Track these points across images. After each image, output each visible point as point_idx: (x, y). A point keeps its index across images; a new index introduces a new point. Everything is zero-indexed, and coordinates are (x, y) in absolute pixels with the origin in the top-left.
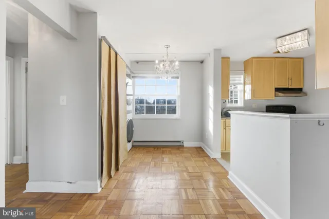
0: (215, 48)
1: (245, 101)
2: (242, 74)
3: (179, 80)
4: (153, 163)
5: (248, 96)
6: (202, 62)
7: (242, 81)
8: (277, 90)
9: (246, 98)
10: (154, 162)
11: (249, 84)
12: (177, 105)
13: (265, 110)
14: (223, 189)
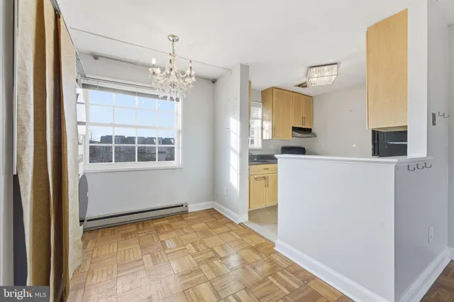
0: (243, 63)
1: (264, 141)
2: (259, 107)
3: (180, 104)
4: (147, 258)
5: (267, 136)
6: (214, 81)
7: (260, 116)
8: (294, 129)
9: (264, 138)
10: (149, 256)
11: (269, 120)
12: (176, 146)
13: (280, 151)
14: (282, 272)
